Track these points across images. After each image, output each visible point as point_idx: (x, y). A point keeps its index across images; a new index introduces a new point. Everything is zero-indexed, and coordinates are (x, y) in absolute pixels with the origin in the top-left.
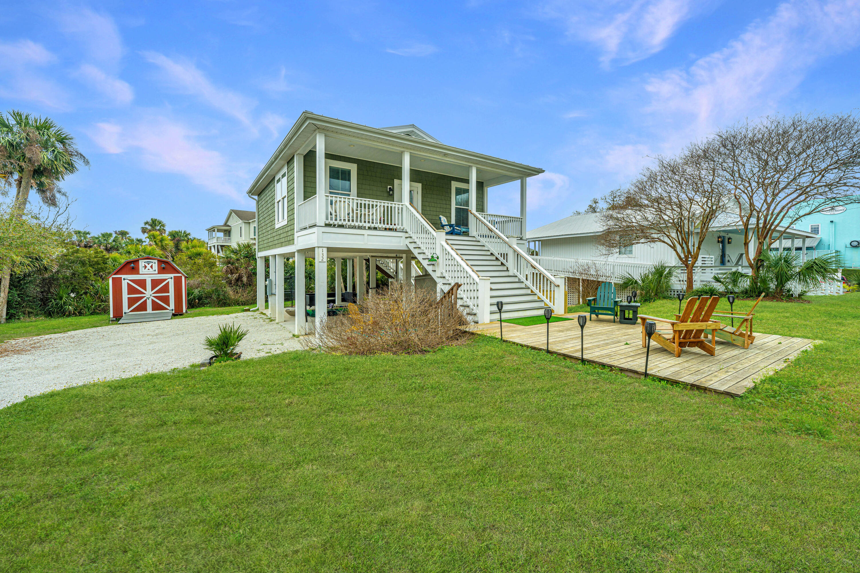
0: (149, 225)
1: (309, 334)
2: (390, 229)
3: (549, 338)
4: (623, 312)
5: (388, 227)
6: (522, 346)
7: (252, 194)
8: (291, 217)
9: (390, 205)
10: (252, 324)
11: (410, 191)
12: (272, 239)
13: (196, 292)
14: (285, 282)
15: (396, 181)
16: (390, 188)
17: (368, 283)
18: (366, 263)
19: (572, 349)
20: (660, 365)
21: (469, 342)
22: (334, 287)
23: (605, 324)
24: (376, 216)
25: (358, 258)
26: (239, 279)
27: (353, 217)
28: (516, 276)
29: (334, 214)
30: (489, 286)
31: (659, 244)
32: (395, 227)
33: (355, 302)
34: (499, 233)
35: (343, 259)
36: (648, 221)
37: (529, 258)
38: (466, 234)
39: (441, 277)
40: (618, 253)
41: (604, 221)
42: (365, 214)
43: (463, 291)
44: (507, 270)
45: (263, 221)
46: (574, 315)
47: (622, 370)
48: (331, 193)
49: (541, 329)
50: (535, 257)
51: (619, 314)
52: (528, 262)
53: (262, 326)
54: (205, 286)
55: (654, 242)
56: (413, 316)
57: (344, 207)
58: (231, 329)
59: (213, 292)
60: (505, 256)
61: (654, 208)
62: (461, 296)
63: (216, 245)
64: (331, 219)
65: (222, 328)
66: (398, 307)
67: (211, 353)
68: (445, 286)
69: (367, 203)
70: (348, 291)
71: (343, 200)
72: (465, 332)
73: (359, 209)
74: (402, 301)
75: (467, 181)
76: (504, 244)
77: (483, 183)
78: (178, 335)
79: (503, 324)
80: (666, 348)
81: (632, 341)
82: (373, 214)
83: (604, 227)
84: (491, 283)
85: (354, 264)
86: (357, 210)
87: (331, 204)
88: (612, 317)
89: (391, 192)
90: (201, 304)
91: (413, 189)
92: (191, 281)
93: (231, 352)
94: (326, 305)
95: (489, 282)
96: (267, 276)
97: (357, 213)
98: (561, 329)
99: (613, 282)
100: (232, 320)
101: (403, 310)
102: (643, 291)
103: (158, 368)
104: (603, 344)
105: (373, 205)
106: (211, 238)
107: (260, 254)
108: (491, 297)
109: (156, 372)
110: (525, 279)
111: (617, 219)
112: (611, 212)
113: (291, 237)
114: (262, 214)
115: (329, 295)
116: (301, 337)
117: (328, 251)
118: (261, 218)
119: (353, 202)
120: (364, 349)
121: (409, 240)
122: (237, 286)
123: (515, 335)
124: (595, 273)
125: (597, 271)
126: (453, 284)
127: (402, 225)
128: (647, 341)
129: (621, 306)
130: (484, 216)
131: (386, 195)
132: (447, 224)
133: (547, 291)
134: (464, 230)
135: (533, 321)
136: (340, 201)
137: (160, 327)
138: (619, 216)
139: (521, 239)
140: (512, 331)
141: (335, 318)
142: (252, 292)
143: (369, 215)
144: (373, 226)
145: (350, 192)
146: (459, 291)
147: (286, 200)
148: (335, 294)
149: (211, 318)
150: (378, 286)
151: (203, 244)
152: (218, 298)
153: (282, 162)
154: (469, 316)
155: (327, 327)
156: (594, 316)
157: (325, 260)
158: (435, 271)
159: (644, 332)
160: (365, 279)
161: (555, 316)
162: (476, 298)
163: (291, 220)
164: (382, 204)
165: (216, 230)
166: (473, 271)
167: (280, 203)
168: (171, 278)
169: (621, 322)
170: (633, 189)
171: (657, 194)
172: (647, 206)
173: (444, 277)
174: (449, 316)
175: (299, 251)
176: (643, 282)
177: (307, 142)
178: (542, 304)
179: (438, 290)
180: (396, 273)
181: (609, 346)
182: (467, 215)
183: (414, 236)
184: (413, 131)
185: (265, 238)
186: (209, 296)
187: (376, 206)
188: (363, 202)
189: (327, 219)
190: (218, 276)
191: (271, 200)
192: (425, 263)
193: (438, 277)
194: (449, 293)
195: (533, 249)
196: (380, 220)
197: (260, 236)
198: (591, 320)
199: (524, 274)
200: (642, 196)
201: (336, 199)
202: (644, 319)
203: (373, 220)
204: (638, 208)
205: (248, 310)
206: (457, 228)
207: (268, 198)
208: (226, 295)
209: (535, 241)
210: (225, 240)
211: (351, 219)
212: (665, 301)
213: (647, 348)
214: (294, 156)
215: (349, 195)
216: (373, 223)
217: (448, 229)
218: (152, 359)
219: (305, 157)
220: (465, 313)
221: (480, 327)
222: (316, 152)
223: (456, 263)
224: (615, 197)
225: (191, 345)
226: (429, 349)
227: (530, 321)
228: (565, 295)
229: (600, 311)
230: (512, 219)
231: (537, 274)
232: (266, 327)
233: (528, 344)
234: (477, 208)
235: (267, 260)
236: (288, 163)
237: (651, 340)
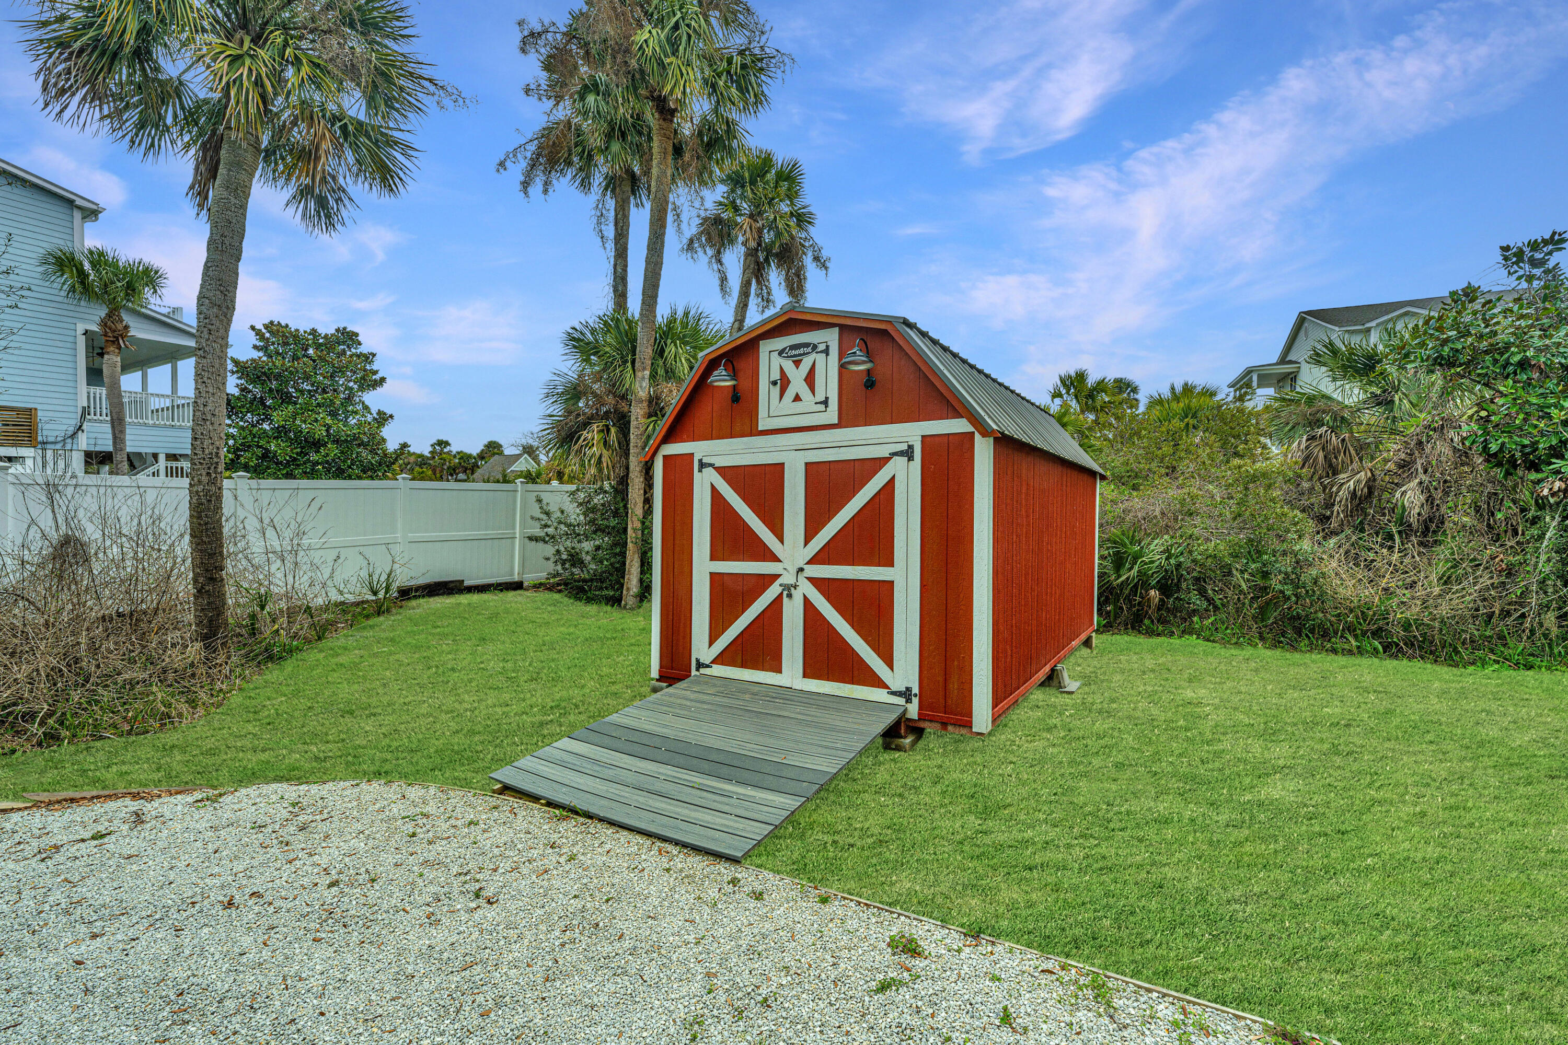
13: (1153, 551)
26: (1372, 495)
54: (1196, 525)
59: (1235, 556)
90: (1175, 611)
122: (1364, 529)
152: (1258, 589)
165: (1255, 380)
168: (908, 454)
208: (1307, 575)
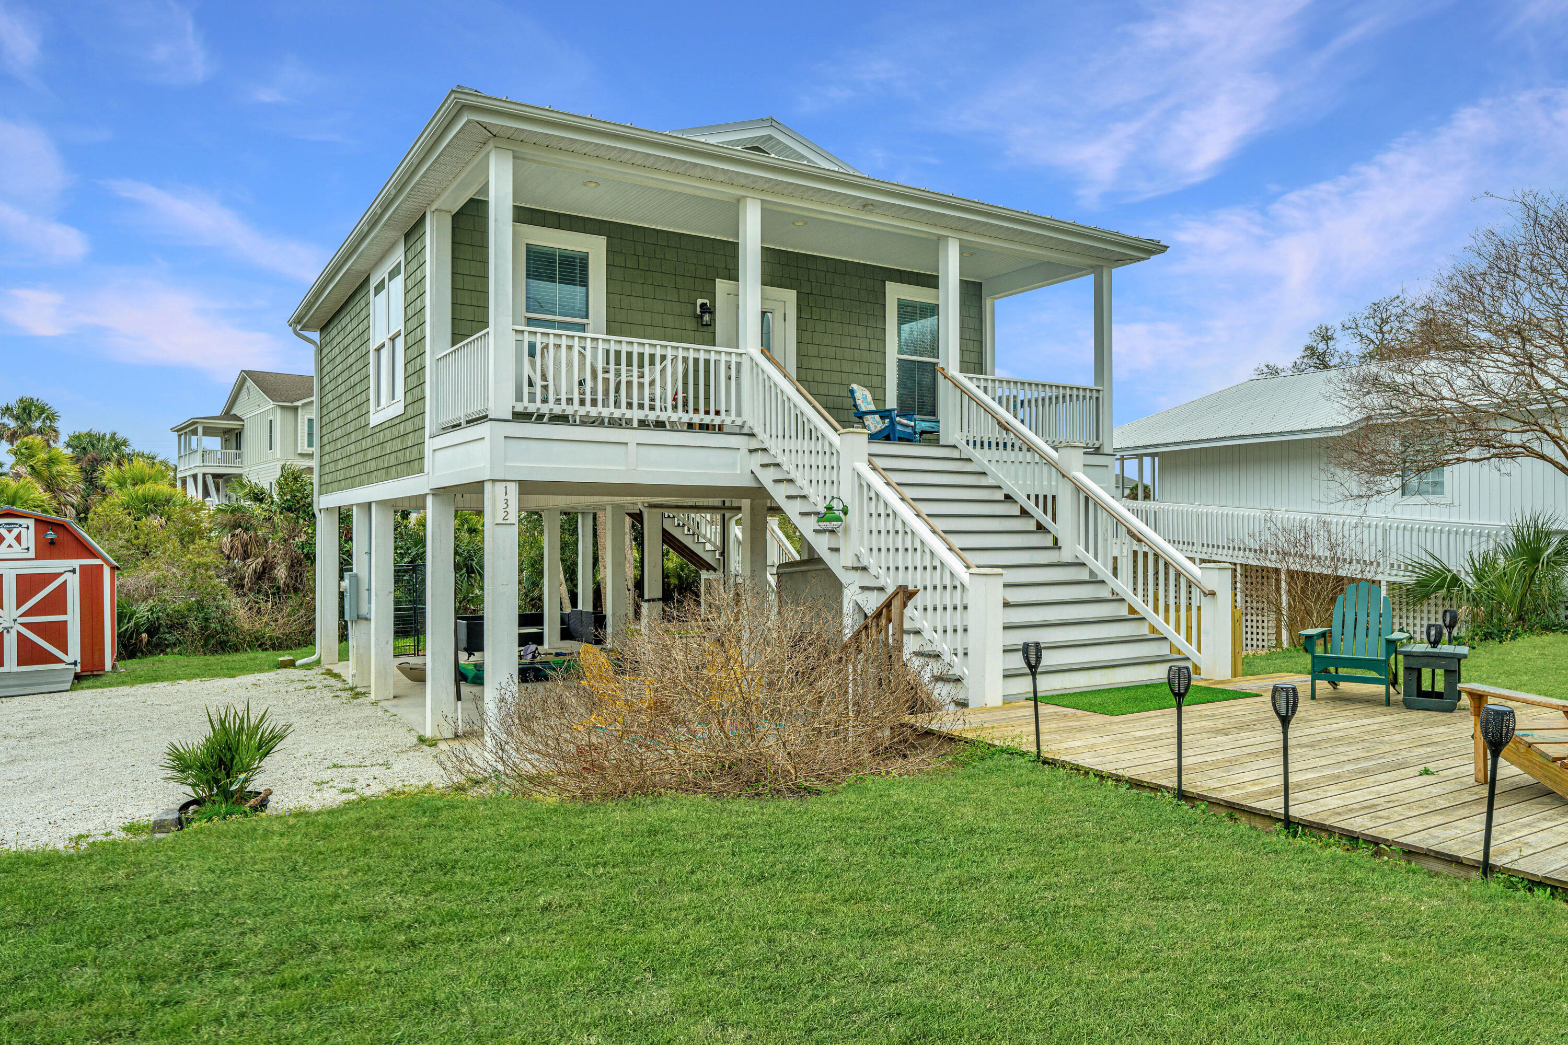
0: (13, 416)
1: (466, 736)
2: (704, 427)
3: (1184, 753)
4: (1414, 672)
5: (696, 419)
6: (1102, 777)
7: (304, 328)
8: (416, 393)
9: (702, 356)
10: (301, 705)
11: (763, 313)
12: (360, 458)
13: (142, 610)
14: (396, 582)
15: (721, 285)
16: (703, 305)
17: (639, 585)
18: (633, 526)
19: (1256, 788)
20: (1531, 839)
21: (940, 764)
22: (540, 598)
23: (1359, 710)
24: (663, 388)
25: (609, 509)
26: (265, 572)
27: (594, 391)
28: (1084, 564)
29: (539, 383)
30: (999, 594)
31: (1527, 462)
32: (717, 420)
33: (599, 642)
34: (1031, 435)
35: (565, 514)
36: (1489, 392)
37: (1121, 507)
38: (930, 437)
39: (855, 569)
40: (1399, 492)
41: (1353, 396)
42: (629, 384)
43: (920, 608)
44: (1056, 545)
45: (335, 404)
46: (1262, 683)
47: (1411, 853)
48: (530, 322)
49: (1160, 726)
50: (1141, 504)
51: (1401, 680)
52: (1118, 522)
53: (328, 710)
54: (166, 593)
55: (1512, 456)
56: (771, 684)
57: (570, 364)
58: (242, 721)
59: (189, 610)
60: (1049, 503)
61: (1507, 354)
62: (917, 625)
63: (200, 472)
64: (532, 399)
65: (215, 717)
66: (728, 659)
67: (183, 792)
68: (867, 594)
69: (636, 349)
70: (580, 608)
71: (564, 342)
72: (929, 733)
73: (612, 367)
74: (739, 640)
75: (931, 281)
76: (1045, 468)
77: (980, 285)
78: (90, 736)
79: (1044, 709)
80: (1550, 785)
81: (1441, 764)
82: (652, 383)
83: (1354, 412)
84: (1005, 586)
85: (599, 527)
86: (606, 371)
87: (532, 354)
88: (1380, 689)
89: (707, 318)
90: (157, 646)
91: (769, 306)
92: (128, 580)
93: (242, 788)
94: (516, 649)
95: (1000, 582)
96: (345, 564)
97: (606, 381)
98: (1220, 724)
99: (1383, 578)
100: (243, 693)
101: (741, 666)
102: (1477, 606)
103: (33, 832)
104: (1352, 771)
105: (652, 357)
106: (186, 451)
107: (325, 501)
108: (1005, 628)
109: (28, 845)
110: (1109, 573)
111: (1394, 388)
112: (1374, 368)
113: (415, 452)
114: (333, 385)
115: (524, 620)
116: (443, 746)
117: (521, 492)
118: (329, 397)
119: (595, 349)
120: (626, 785)
121: (760, 458)
122: (259, 592)
123: (1078, 743)
124: (1327, 553)
125: (1332, 547)
126: (890, 590)
127: (739, 414)
128: (1489, 762)
129: (1408, 655)
130: (982, 384)
131: (691, 324)
132: (872, 408)
133: (1178, 610)
134: (924, 426)
135: (1135, 699)
136: (558, 346)
137: (40, 714)
138: (1399, 379)
139: (1097, 451)
140: (1071, 730)
141: (540, 687)
142: (302, 612)
143: (641, 385)
144: (652, 416)
145: (587, 317)
146: (908, 612)
147: (400, 343)
148: (542, 615)
149: (184, 686)
150: (667, 597)
151: (163, 470)
152: (204, 628)
153: (391, 234)
154: (939, 684)
155: (519, 718)
156: (1323, 686)
157: (513, 518)
158: (837, 550)
159: (1480, 735)
160: (631, 572)
161: (1202, 684)
162: (960, 630)
163: (415, 400)
164: (681, 354)
165: (200, 430)
166: (950, 549)
167: (385, 353)
168: (74, 571)
169: (1408, 705)
170: (1441, 296)
171: (1519, 313)
172: (1489, 348)
173: (864, 569)
174: (880, 684)
175: (438, 492)
176: (1480, 580)
177: (463, 175)
178: (1162, 649)
179: (848, 607)
180: (722, 554)
181: (1371, 779)
182: (934, 379)
183: (775, 446)
184: (771, 138)
185: (339, 454)
186: (178, 623)
187: (663, 358)
188: (624, 348)
189: (519, 398)
190: (205, 564)
191: (358, 343)
192: (807, 526)
193: (846, 568)
194: (878, 615)
195: (1136, 478)
196: (675, 399)
197: (327, 449)
198: (1313, 697)
199: (1106, 555)
200: (1471, 317)
201: (545, 340)
202: (1478, 698)
203: (652, 399)
204: (1457, 354)
205: (291, 664)
206: (905, 421)
207: (350, 338)
208: (228, 618)
209: (1140, 457)
210: (226, 458)
211: (588, 397)
212: (1549, 638)
213: (1487, 787)
214: (423, 217)
215: (583, 328)
216: (652, 408)
217: (875, 423)
218: (15, 806)
219: (456, 218)
220: (927, 675)
221: (974, 719)
222: (487, 202)
223: (899, 527)
224: (1385, 321)
225: (126, 767)
226: (819, 785)
227: (1126, 701)
228: (1235, 621)
229: (1343, 671)
230: (1068, 392)
231: (1146, 555)
232: (342, 714)
233: (1120, 772)
234: (962, 361)
235: (344, 517)
236: (407, 236)
237: (1501, 761)
